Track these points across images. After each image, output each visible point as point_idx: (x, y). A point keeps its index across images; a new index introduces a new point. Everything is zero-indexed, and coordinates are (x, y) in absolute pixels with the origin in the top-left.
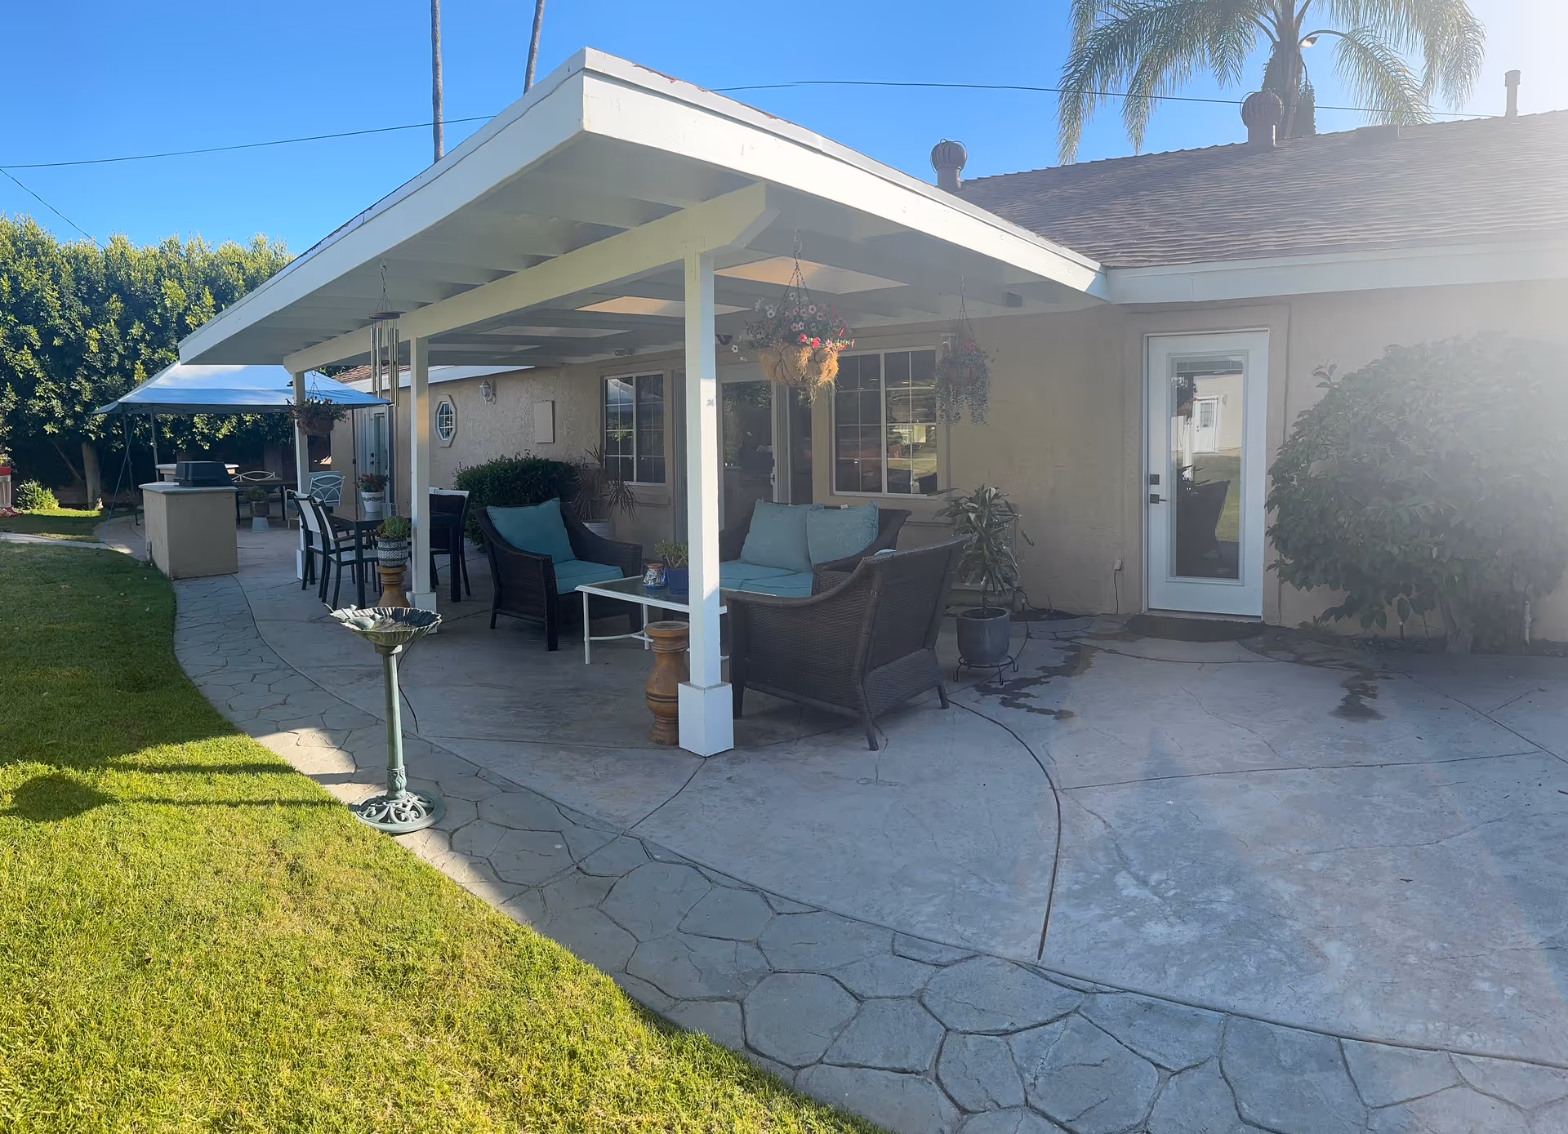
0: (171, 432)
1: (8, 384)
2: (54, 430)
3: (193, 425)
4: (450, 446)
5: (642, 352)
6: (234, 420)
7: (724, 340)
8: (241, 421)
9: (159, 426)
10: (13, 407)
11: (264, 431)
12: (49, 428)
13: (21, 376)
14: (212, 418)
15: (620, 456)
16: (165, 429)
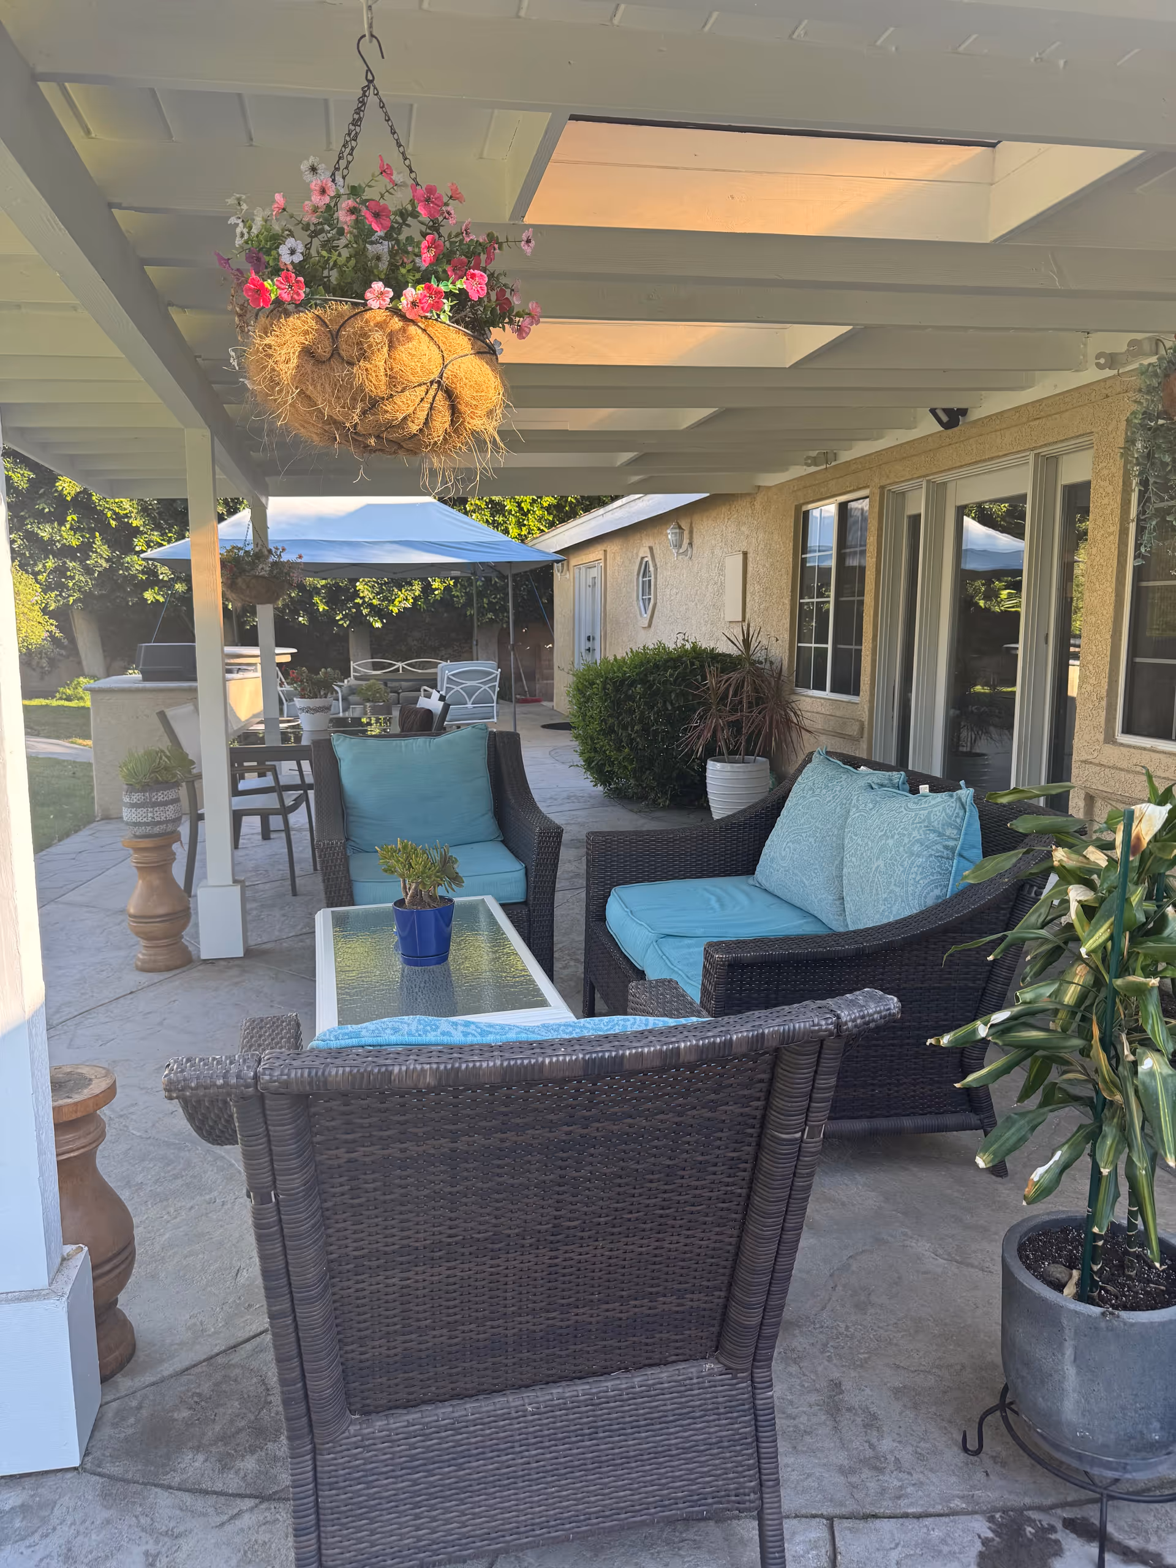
0: (326, 603)
1: (97, 534)
2: (158, 597)
3: (356, 594)
4: (650, 626)
5: (845, 456)
6: (417, 588)
7: (945, 419)
8: (427, 589)
9: (309, 593)
10: (105, 564)
11: (458, 602)
12: (149, 596)
13: (113, 523)
14: (386, 583)
15: (813, 645)
16: (316, 599)
